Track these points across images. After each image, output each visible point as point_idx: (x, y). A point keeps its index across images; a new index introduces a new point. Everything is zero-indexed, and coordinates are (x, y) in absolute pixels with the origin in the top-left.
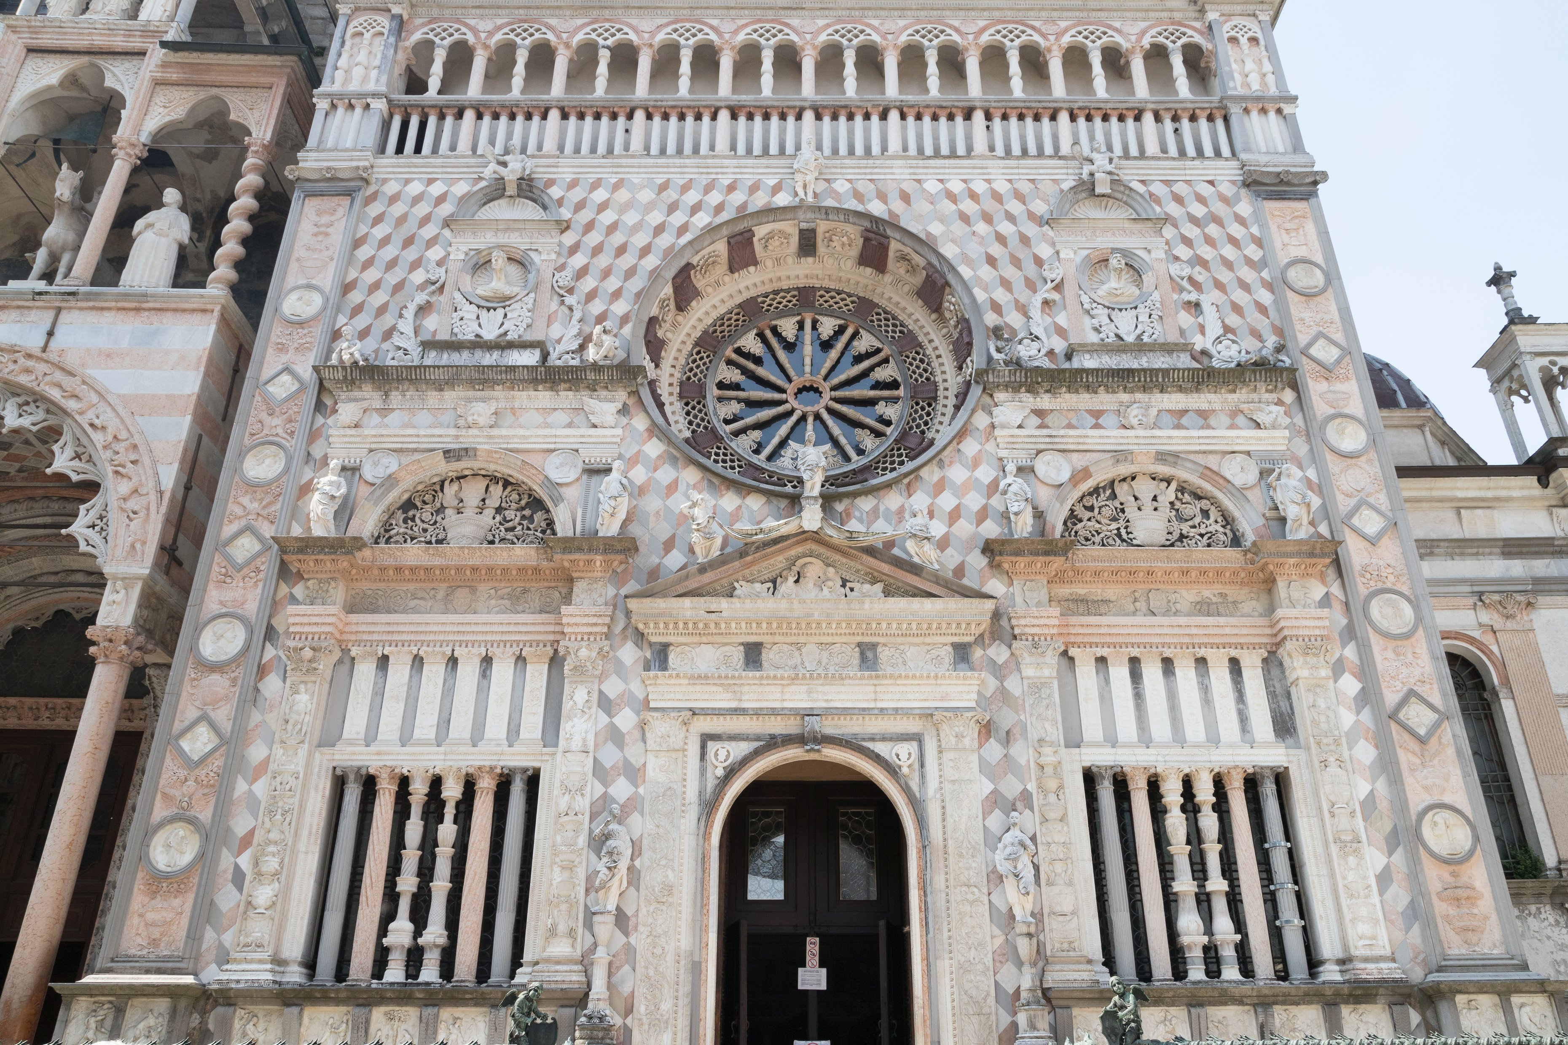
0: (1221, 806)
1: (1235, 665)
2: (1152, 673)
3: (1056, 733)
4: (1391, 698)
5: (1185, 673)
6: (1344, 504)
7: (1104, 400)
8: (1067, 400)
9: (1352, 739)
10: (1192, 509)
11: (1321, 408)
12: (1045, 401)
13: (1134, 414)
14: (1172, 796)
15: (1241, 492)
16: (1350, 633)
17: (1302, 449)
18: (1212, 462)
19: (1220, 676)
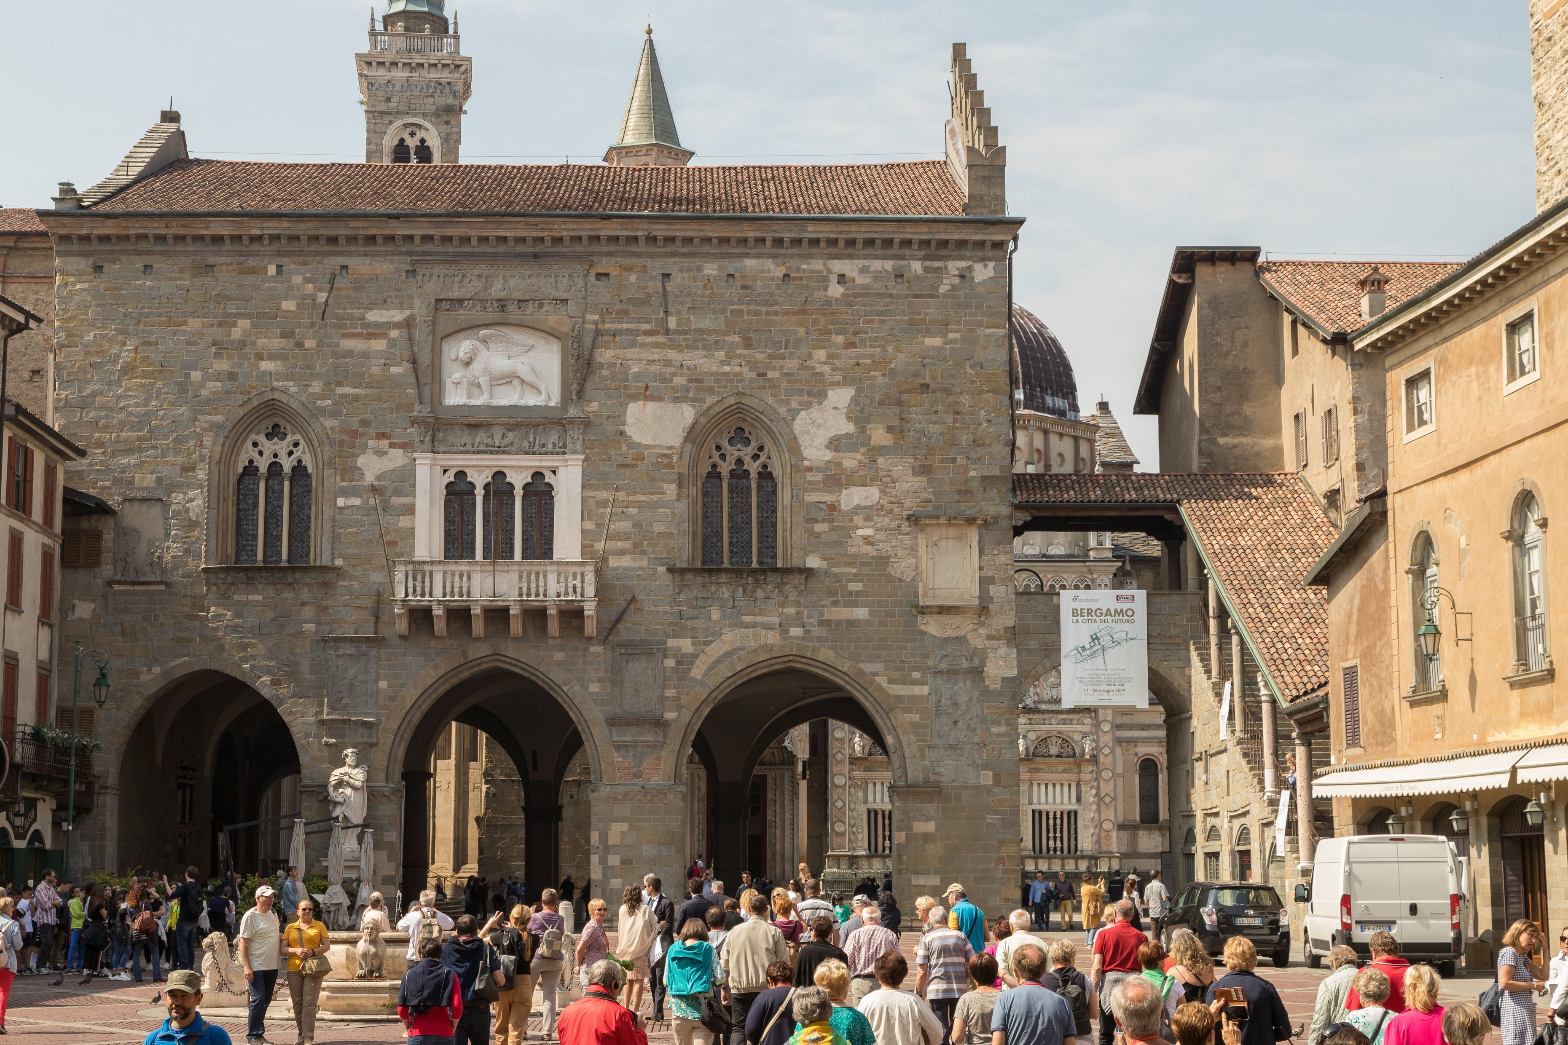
0: (1062, 818)
1: (1070, 785)
2: (1050, 787)
3: (1026, 802)
4: (1102, 795)
5: (1058, 787)
6: (1101, 745)
7: (1046, 716)
8: (1037, 716)
9: (1092, 804)
10: (1065, 745)
11: (1101, 718)
12: (1031, 716)
13: (1053, 721)
14: (1051, 816)
15: (1076, 742)
16: (1096, 779)
17: (1094, 730)
18: (1071, 734)
19: (1066, 788)
